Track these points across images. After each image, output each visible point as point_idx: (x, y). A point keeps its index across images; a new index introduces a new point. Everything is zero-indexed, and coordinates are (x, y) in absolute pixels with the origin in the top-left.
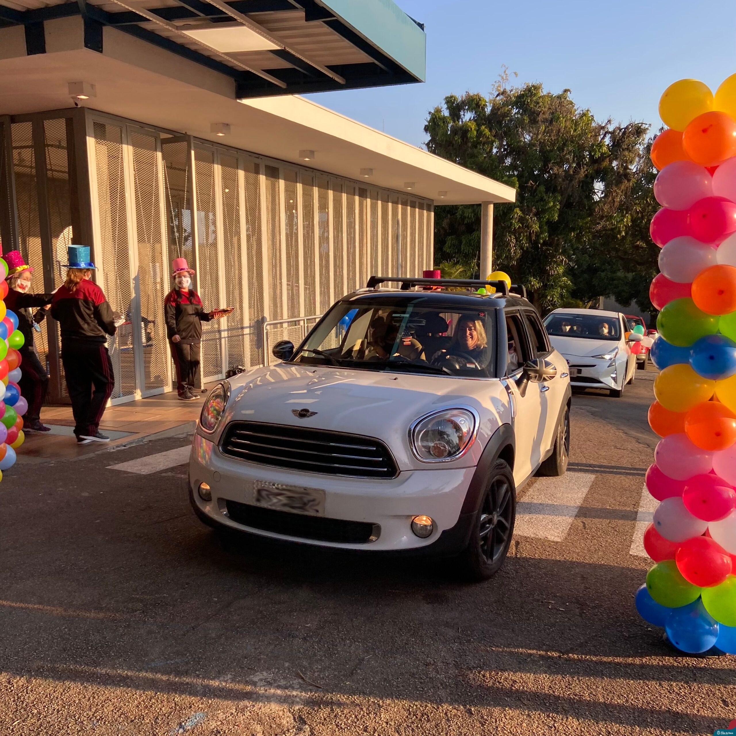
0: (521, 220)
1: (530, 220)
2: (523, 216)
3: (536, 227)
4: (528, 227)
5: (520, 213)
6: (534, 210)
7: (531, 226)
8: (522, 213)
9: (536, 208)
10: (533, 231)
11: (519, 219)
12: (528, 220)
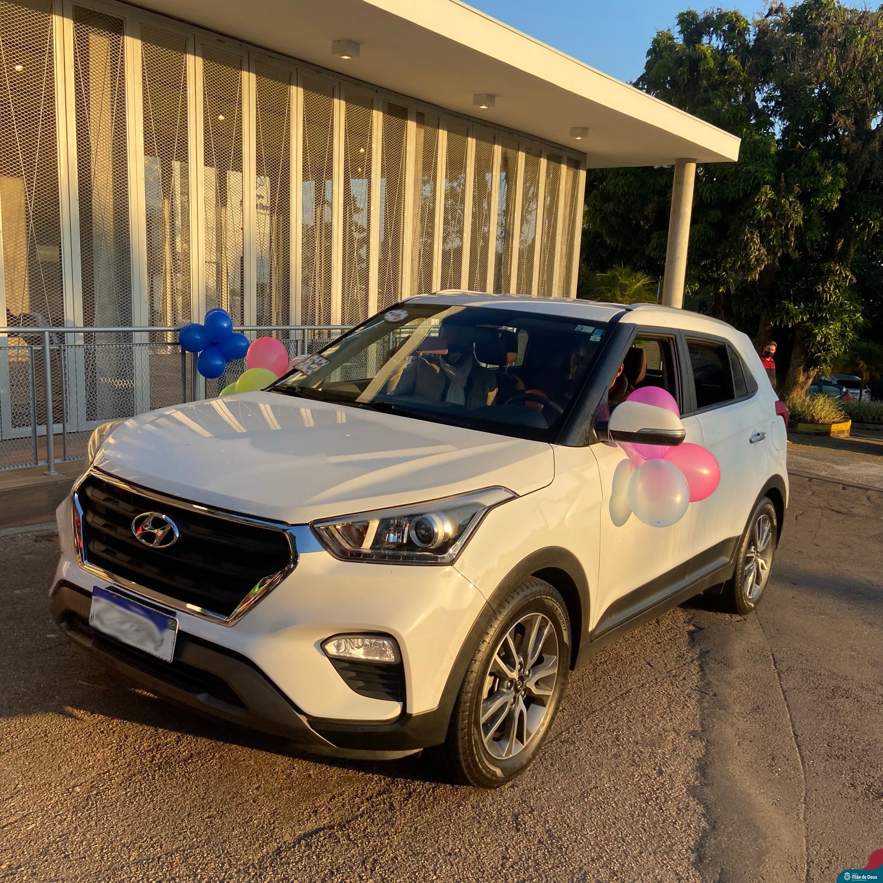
0: (773, 205)
1: (788, 206)
2: (775, 198)
3: (798, 219)
4: (784, 216)
5: (771, 194)
6: (797, 189)
7: (790, 216)
8: (776, 194)
9: (801, 187)
10: (792, 225)
11: (769, 203)
12: (784, 206)
